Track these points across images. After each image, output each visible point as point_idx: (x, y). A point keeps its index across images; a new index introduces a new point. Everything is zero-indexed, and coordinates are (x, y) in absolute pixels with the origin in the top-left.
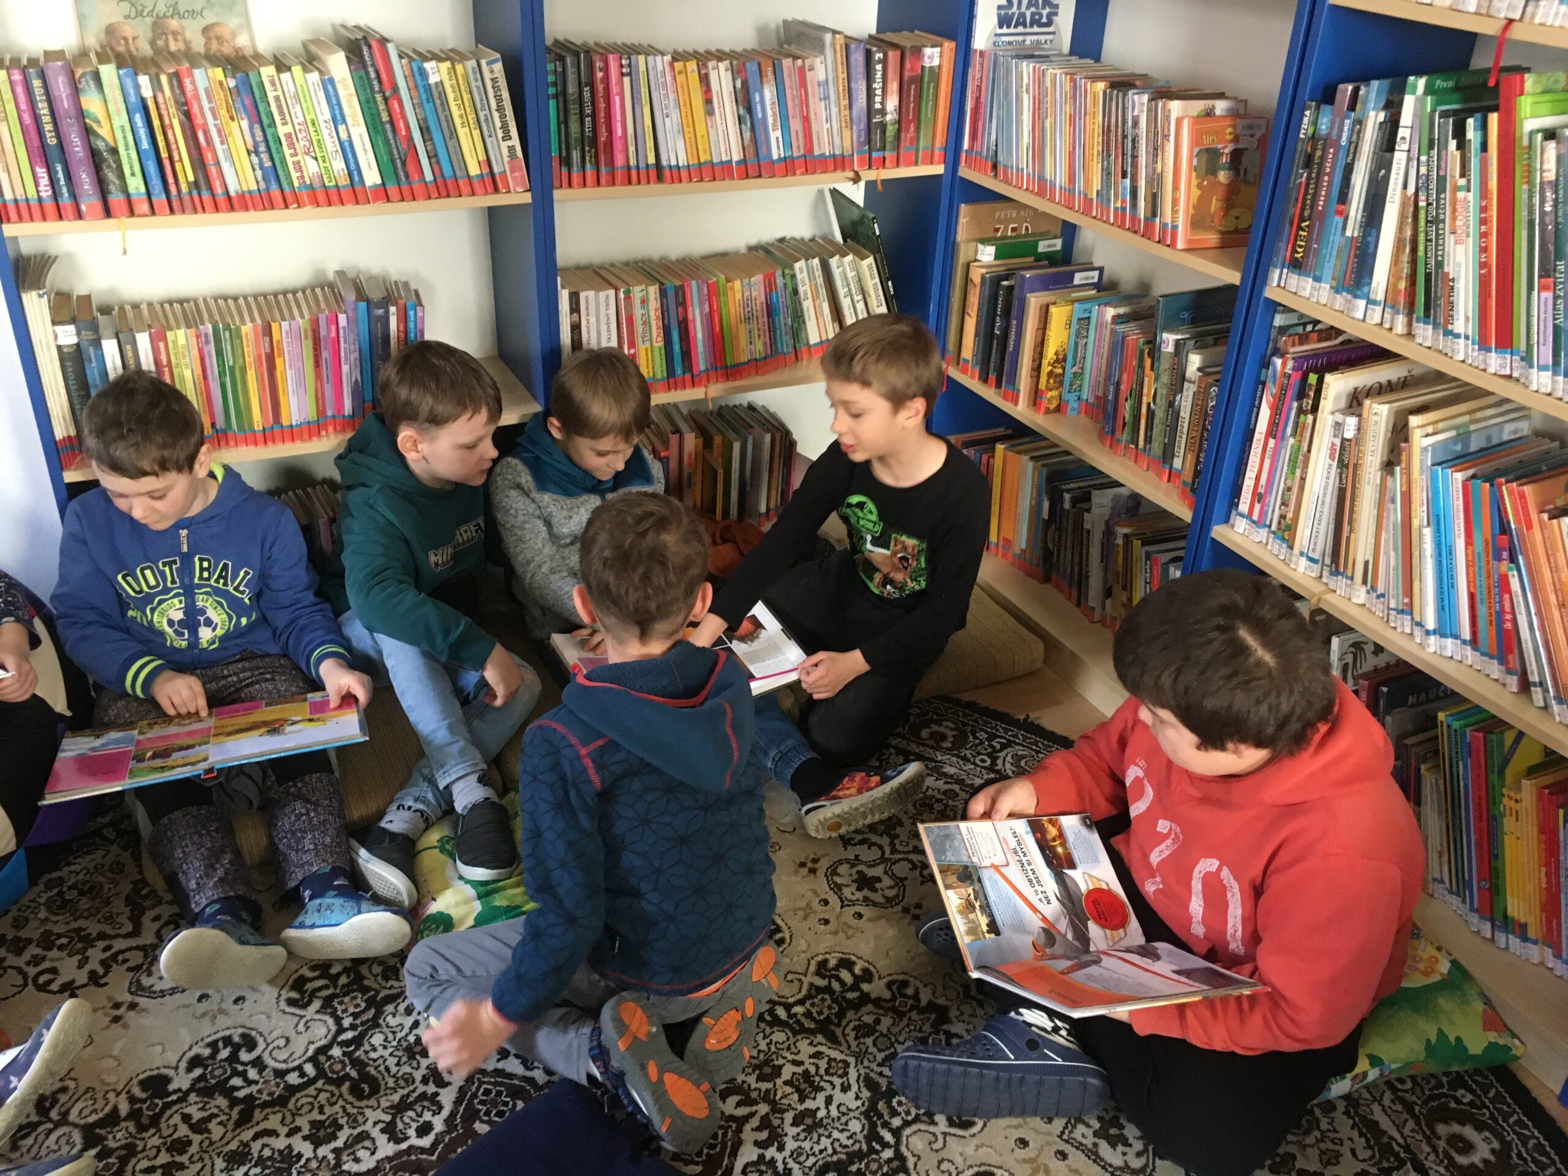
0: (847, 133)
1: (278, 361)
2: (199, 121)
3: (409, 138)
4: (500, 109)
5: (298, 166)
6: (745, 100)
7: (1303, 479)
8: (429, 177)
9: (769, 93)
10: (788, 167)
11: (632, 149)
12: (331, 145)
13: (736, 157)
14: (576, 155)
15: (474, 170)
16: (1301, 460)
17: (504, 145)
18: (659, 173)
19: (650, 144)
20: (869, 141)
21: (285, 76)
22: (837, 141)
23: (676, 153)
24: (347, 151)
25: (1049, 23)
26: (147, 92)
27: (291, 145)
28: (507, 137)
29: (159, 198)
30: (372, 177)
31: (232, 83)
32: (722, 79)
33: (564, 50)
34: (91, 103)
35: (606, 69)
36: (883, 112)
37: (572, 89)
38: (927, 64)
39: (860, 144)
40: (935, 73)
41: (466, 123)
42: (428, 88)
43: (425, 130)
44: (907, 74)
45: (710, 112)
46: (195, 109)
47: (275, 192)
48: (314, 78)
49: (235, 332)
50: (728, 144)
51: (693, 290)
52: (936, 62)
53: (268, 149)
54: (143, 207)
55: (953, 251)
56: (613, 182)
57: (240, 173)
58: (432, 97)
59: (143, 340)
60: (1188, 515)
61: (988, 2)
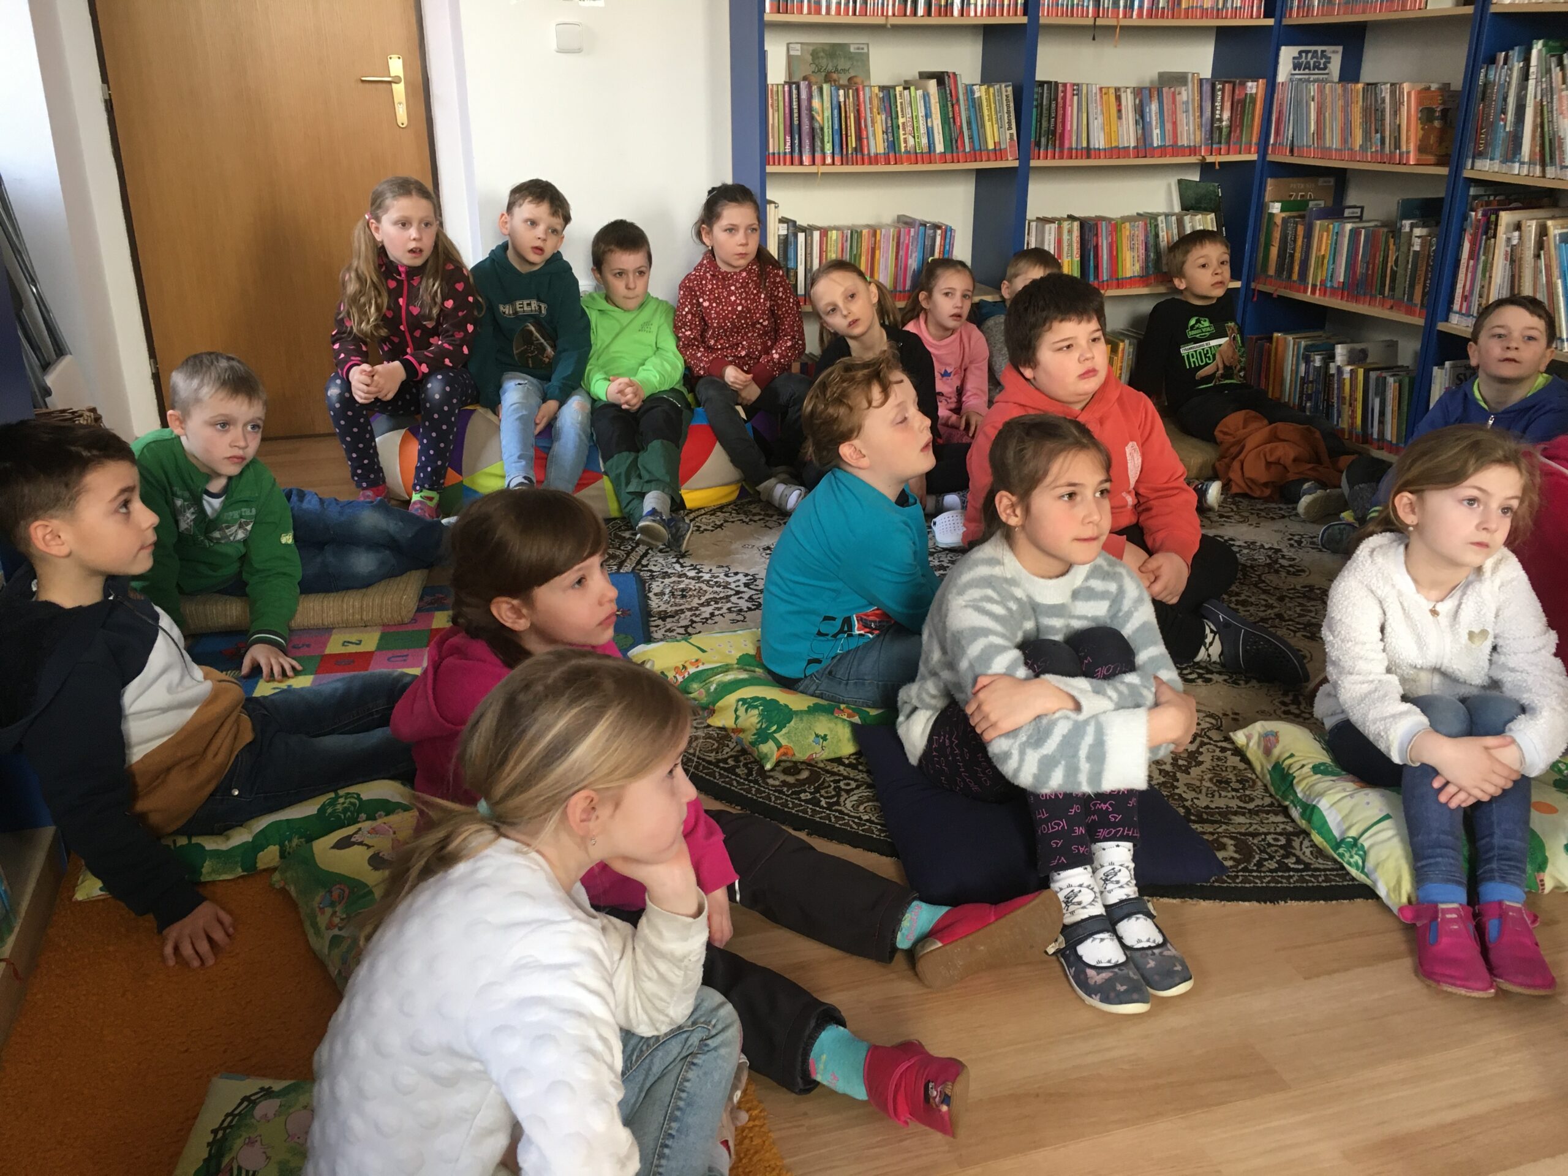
0: (1198, 133)
1: (877, 252)
2: (863, 115)
3: (961, 128)
4: (1008, 112)
5: (905, 141)
6: (1140, 112)
7: (1490, 277)
8: (968, 149)
9: (1154, 107)
10: (1163, 152)
11: (1074, 138)
12: (923, 130)
13: (1133, 144)
14: (1043, 140)
15: (991, 146)
16: (1488, 268)
17: (1008, 132)
18: (1089, 152)
19: (1084, 135)
20: (1212, 138)
21: (906, 92)
22: (1192, 137)
23: (1099, 141)
24: (930, 133)
25: (1325, 68)
26: (842, 99)
27: (904, 129)
28: (1010, 128)
29: (837, 158)
30: (940, 148)
31: (881, 95)
32: (1128, 100)
33: (1042, 84)
34: (816, 103)
35: (1065, 92)
36: (1221, 120)
37: (1045, 103)
38: (1249, 91)
39: (1207, 139)
40: (1253, 98)
41: (990, 120)
42: (973, 99)
43: (969, 123)
44: (1236, 97)
45: (1120, 117)
46: (862, 109)
47: (892, 155)
48: (920, 92)
49: (860, 234)
50: (1128, 136)
51: (1103, 227)
52: (1254, 91)
53: (892, 130)
54: (829, 160)
55: (1262, 207)
56: (1061, 157)
57: (877, 144)
58: (975, 105)
59: (816, 235)
60: (1420, 321)
61: (1287, 55)
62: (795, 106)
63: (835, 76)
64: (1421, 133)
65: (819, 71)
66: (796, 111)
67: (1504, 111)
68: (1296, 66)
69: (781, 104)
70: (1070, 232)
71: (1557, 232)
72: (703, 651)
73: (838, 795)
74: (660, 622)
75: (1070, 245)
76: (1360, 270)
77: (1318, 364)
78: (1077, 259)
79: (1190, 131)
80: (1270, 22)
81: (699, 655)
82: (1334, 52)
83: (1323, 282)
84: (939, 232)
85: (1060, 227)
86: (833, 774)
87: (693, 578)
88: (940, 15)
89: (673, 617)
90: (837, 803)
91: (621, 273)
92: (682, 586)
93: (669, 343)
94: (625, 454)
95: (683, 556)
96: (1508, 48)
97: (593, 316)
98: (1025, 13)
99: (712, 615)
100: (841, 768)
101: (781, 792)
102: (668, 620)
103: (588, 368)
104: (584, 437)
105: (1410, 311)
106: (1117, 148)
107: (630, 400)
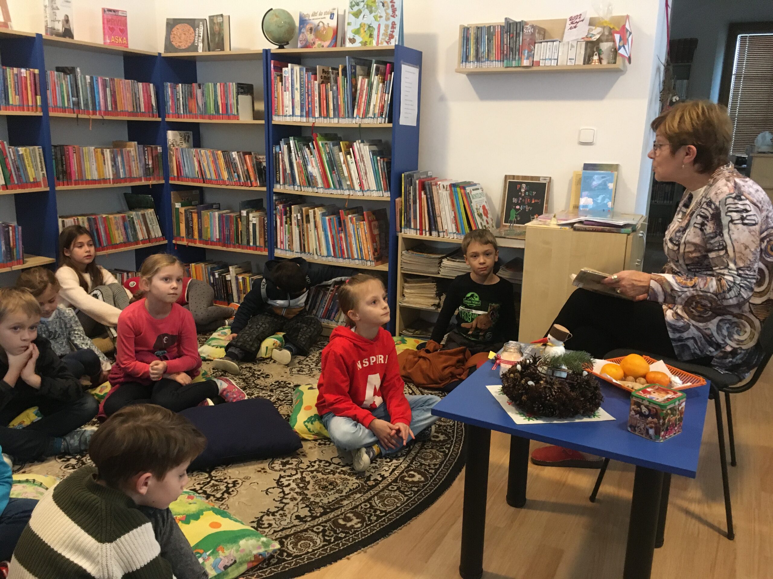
0: (140, 171)
4: (41, 162)
6: (114, 161)
8: (16, 182)
9: (119, 159)
10: (125, 180)
13: (111, 177)
14: (61, 176)
16: (289, 229)
17: (41, 173)
19: (89, 173)
23: (95, 176)
32: (108, 155)
33: (56, 146)
35: (68, 151)
37: (58, 157)
38: (159, 152)
39: (144, 174)
41: (30, 166)
43: (18, 168)
45: (104, 163)
50: (109, 173)
51: (99, 219)
55: (171, 205)
56: (72, 185)
60: (266, 253)
61: (170, 135)
71: (320, 212)
76: (226, 233)
79: (136, 170)
80: (160, 119)
84: (11, 228)
98: (42, 110)
105: (256, 249)
106: (104, 179)
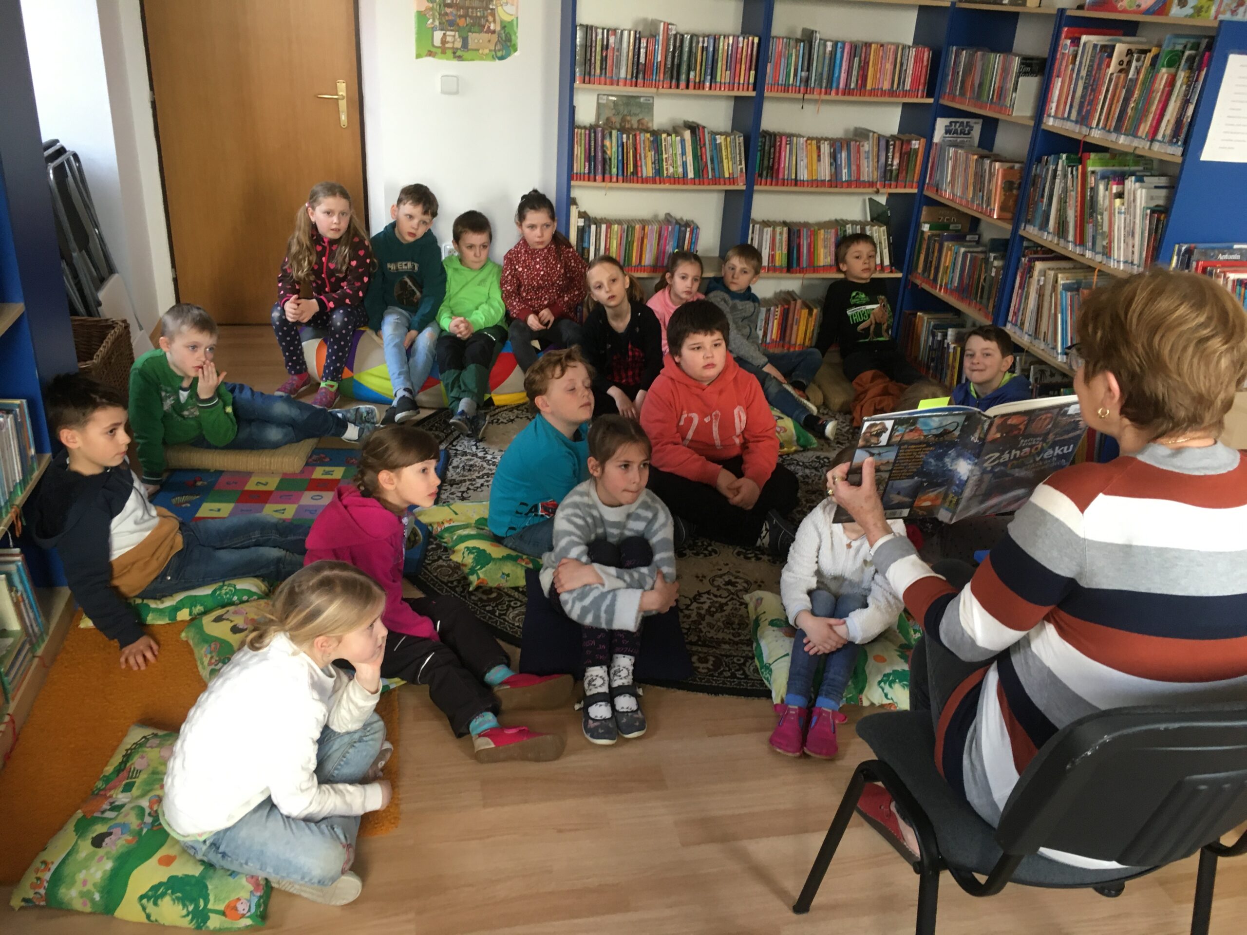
0: (875, 173)
1: (645, 241)
2: (638, 151)
3: (706, 162)
4: (740, 154)
5: (667, 169)
6: (834, 157)
7: (1028, 303)
8: (710, 176)
9: (844, 154)
10: (849, 184)
11: (786, 172)
12: (679, 162)
13: (828, 178)
14: (765, 173)
15: (727, 175)
16: (1027, 298)
17: (739, 167)
18: (796, 182)
19: (794, 171)
20: (885, 177)
21: (669, 138)
22: (871, 175)
23: (804, 175)
24: (684, 164)
25: (969, 133)
26: (625, 140)
27: (666, 162)
28: (741, 164)
29: (620, 178)
30: (691, 175)
31: (652, 139)
32: (826, 148)
33: (766, 134)
34: (607, 143)
35: (781, 142)
36: (892, 165)
37: (767, 148)
38: (913, 147)
40: (916, 151)
42: (716, 144)
43: (712, 159)
44: (904, 151)
45: (819, 160)
46: (638, 147)
47: (658, 178)
48: (678, 138)
49: (633, 228)
50: (825, 171)
51: (804, 232)
52: (917, 146)
53: (658, 162)
54: (614, 179)
55: (918, 226)
56: (777, 184)
57: (647, 170)
58: (717, 148)
59: (604, 227)
61: (941, 124)
62: (593, 144)
63: (629, 118)
64: (1003, 197)
65: (618, 114)
66: (593, 147)
67: (1043, 196)
68: (947, 131)
69: (583, 142)
70: (781, 233)
71: (1062, 282)
72: (456, 514)
73: (507, 610)
74: (448, 487)
75: (781, 242)
76: (966, 281)
77: (939, 338)
78: (785, 251)
79: (868, 170)
80: (931, 101)
81: (453, 516)
82: (975, 123)
83: (946, 284)
84: (688, 229)
85: (774, 231)
86: (510, 596)
87: (480, 458)
88: (695, 88)
89: (458, 484)
90: (505, 615)
91: (471, 247)
92: (472, 463)
93: (497, 295)
94: (453, 371)
95: (481, 441)
96: (1049, 155)
97: (450, 272)
98: (754, 90)
99: (482, 485)
100: (516, 593)
101: (476, 605)
102: (455, 486)
103: (441, 308)
104: (430, 356)
105: (986, 316)
106: (817, 180)
107: (462, 332)
